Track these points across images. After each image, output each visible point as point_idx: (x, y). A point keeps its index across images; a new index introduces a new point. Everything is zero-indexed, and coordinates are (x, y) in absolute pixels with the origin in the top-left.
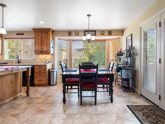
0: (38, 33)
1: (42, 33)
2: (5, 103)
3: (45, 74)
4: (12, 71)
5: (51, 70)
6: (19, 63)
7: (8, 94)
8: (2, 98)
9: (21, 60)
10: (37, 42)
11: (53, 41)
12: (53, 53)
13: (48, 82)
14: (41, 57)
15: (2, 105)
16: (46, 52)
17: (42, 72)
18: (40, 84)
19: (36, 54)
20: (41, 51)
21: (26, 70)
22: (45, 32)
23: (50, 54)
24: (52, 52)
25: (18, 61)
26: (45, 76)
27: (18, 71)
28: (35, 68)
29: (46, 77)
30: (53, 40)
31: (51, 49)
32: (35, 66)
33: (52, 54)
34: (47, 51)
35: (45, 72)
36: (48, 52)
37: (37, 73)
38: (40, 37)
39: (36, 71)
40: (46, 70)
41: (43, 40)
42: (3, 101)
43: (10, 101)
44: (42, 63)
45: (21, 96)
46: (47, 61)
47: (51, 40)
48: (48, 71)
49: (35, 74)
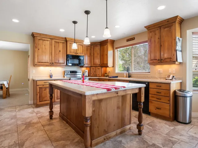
0: (154, 31)
1: (160, 29)
2: (110, 138)
3: (168, 98)
4: (117, 93)
5: (179, 93)
6: (129, 77)
7: (114, 125)
8: (106, 130)
9: (131, 73)
10: (153, 45)
11: (181, 39)
12: (182, 61)
13: (173, 113)
14: (159, 70)
15: (106, 139)
16: (168, 60)
17: (163, 94)
18: (158, 113)
19: (151, 64)
20: (159, 60)
21: (137, 91)
22: (166, 26)
23: (176, 63)
24: (180, 60)
25: (129, 74)
26: (168, 102)
27: (126, 92)
28: (151, 86)
29: (170, 105)
30: (181, 37)
31: (179, 54)
32: (150, 83)
33: (180, 63)
34: (171, 58)
35: (168, 95)
36: (172, 61)
37: (153, 96)
38: (157, 37)
39: (151, 91)
40: (170, 92)
41: (162, 40)
42: (107, 134)
43: (116, 135)
44: (161, 78)
45: (130, 129)
46: (169, 76)
47: (177, 38)
48: (173, 95)
49: (150, 95)
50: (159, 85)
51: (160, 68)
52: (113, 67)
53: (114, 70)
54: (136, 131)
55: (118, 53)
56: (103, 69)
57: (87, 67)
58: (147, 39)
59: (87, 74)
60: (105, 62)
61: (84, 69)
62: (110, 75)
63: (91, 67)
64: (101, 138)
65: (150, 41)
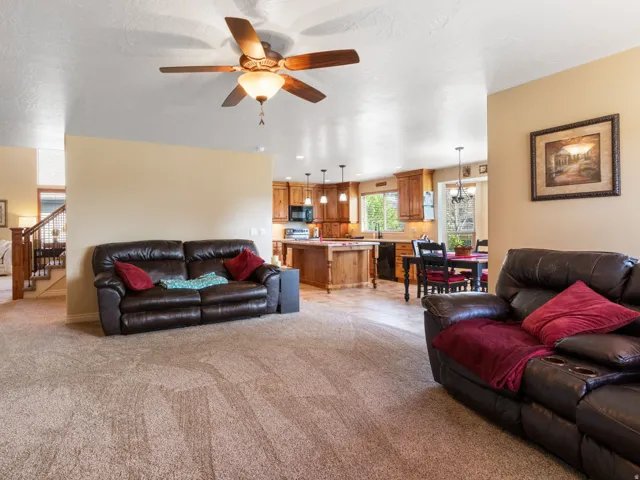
0: (404, 181)
1: (409, 179)
2: (347, 288)
6: (380, 237)
7: (350, 278)
8: (343, 280)
9: (383, 232)
10: (402, 196)
11: (431, 193)
16: (416, 217)
20: (408, 216)
22: (415, 177)
23: (423, 221)
28: (397, 247)
30: (431, 191)
31: (428, 210)
32: (396, 244)
34: (419, 215)
36: (420, 218)
41: (411, 193)
42: (344, 283)
43: (353, 287)
46: (422, 236)
47: (425, 192)
49: (396, 258)
50: (404, 244)
51: (414, 226)
52: (358, 222)
53: (360, 228)
54: (372, 286)
55: (365, 201)
56: (343, 226)
57: (316, 223)
58: (396, 187)
59: (317, 234)
60: (345, 216)
61: (311, 226)
62: (354, 235)
63: (322, 223)
64: (339, 286)
65: (399, 190)
